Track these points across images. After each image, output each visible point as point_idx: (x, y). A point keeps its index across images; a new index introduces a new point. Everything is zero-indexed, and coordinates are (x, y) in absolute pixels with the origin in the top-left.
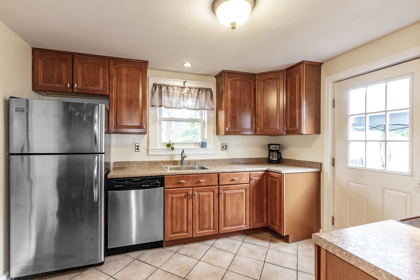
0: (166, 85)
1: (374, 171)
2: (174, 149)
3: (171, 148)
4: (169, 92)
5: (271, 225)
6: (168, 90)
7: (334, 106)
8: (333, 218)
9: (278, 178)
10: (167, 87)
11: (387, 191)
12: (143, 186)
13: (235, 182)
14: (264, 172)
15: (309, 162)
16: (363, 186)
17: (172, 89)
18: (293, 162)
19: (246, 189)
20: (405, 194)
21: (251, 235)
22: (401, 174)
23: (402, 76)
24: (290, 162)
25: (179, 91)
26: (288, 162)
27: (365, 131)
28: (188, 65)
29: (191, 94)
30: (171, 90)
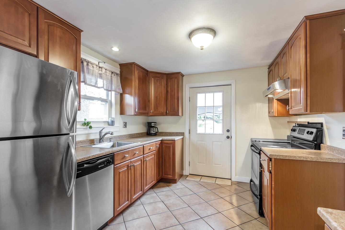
0: (87, 61)
1: (209, 134)
2: (92, 128)
3: (88, 127)
4: (89, 68)
5: (165, 176)
6: (88, 67)
7: (190, 101)
8: (189, 162)
9: (171, 144)
10: (88, 62)
11: (214, 143)
12: (99, 167)
13: (150, 151)
14: (160, 141)
15: (177, 133)
16: (204, 142)
17: (92, 66)
18: (165, 134)
19: (154, 154)
20: (221, 143)
21: (155, 188)
22: (220, 134)
23: (220, 92)
24: (162, 134)
25: (97, 70)
26: (161, 134)
27: (205, 114)
28: (115, 49)
29: (106, 75)
30: (90, 67)
